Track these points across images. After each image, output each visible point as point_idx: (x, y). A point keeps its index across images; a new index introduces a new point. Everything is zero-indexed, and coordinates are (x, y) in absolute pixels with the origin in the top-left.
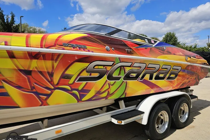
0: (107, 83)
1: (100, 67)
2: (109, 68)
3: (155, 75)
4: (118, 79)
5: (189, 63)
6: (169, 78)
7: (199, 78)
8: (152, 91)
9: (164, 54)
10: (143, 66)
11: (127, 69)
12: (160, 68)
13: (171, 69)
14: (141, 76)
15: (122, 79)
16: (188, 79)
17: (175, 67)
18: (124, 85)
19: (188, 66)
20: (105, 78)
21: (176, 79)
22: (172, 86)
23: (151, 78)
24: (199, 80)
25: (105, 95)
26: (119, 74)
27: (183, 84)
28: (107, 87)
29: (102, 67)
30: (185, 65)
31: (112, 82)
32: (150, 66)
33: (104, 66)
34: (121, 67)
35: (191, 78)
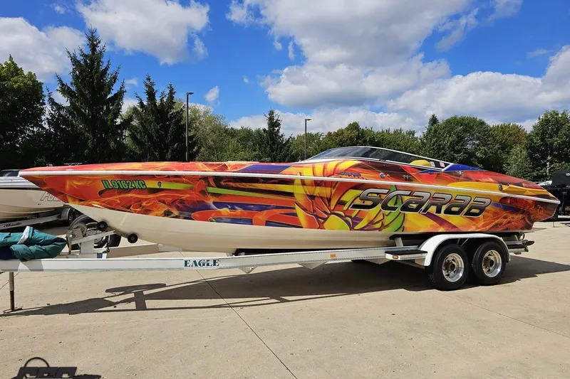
0: (381, 212)
1: (373, 195)
2: (383, 197)
3: (444, 208)
4: (394, 209)
5: (506, 195)
6: (468, 213)
7: (532, 218)
8: (441, 230)
9: (458, 180)
10: (427, 195)
11: (406, 199)
12: (453, 199)
13: (472, 201)
14: (423, 208)
15: (398, 210)
16: (505, 218)
17: (477, 199)
18: (401, 218)
19: (505, 198)
20: (379, 206)
21: (481, 216)
22: (474, 225)
23: (439, 211)
24: (533, 222)
25: (378, 225)
26: (396, 203)
27: (496, 225)
28: (380, 217)
29: (376, 195)
30: (498, 196)
31: (387, 212)
32: (436, 195)
33: (378, 194)
34: (397, 195)
35: (511, 216)
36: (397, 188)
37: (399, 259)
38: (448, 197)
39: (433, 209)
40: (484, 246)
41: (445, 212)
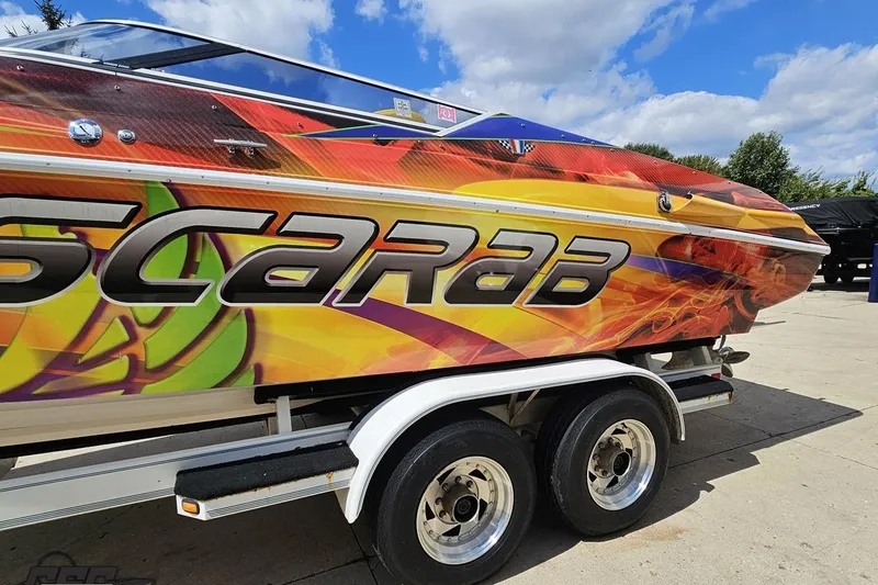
0: (108, 313)
1: (33, 230)
2: (103, 239)
3: (444, 279)
4: (189, 294)
5: (680, 228)
6: (547, 295)
7: (754, 299)
10: (356, 232)
11: (245, 248)
12: (482, 245)
13: (560, 253)
14: (345, 283)
15: (213, 298)
16: (677, 300)
17: (579, 244)
18: (234, 329)
19: (679, 239)
21: (594, 302)
22: (571, 333)
23: (421, 291)
24: (754, 311)
26: (190, 267)
27: (647, 326)
28: (115, 334)
29: (53, 232)
30: (652, 234)
31: (147, 309)
32: (402, 231)
33: (64, 225)
34: (192, 232)
35: (695, 297)
36: (183, 197)
37: (202, 516)
38: (459, 240)
39: (393, 288)
40: (596, 408)
41: (452, 296)
